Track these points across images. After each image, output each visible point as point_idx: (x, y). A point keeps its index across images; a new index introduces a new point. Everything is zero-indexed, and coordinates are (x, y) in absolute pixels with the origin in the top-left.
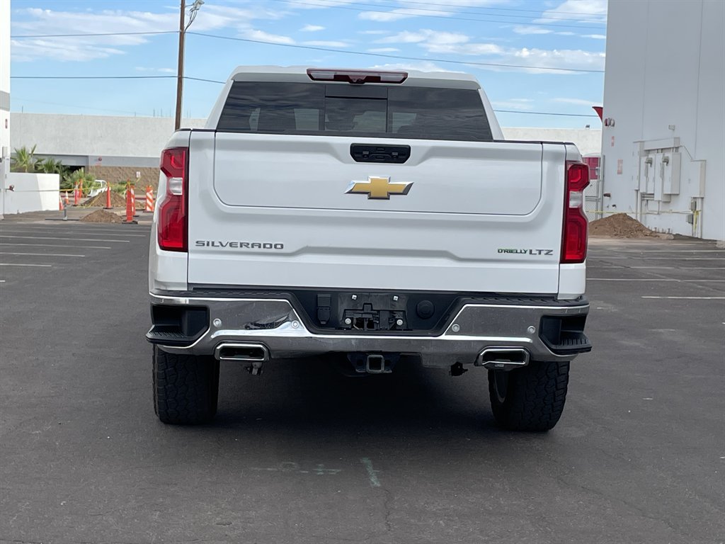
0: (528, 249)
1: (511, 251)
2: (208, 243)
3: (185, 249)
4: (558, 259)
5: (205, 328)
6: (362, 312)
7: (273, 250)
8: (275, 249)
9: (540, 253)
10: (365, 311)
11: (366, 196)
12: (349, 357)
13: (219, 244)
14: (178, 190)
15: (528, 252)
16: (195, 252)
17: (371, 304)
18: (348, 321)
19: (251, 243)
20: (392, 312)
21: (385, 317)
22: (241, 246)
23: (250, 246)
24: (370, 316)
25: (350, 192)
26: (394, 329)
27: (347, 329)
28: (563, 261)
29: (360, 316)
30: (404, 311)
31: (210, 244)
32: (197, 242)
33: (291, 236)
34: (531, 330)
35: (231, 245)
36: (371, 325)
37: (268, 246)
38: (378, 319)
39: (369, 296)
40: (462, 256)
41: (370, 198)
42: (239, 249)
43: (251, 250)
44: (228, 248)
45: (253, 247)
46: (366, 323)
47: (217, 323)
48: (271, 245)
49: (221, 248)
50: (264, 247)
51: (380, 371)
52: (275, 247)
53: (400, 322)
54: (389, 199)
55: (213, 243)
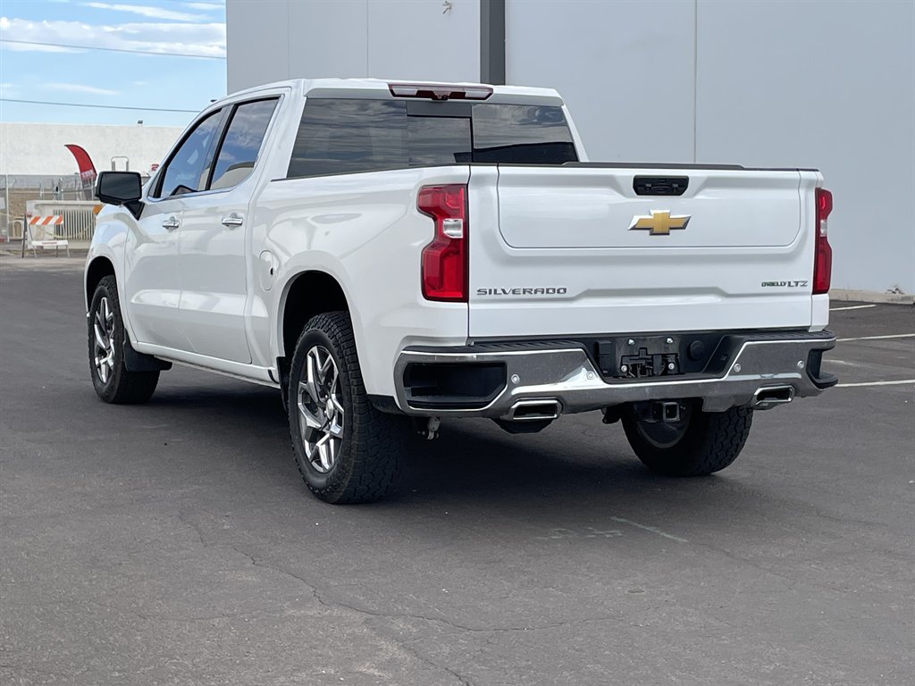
0: (787, 280)
1: (773, 284)
2: (490, 291)
3: (465, 299)
4: (811, 291)
5: (501, 386)
6: (637, 358)
7: (556, 295)
8: (557, 295)
9: (797, 285)
10: (641, 356)
11: (648, 232)
12: (635, 407)
13: (501, 292)
14: (457, 233)
15: (787, 284)
16: (476, 301)
17: (646, 349)
18: (624, 368)
19: (534, 288)
20: (664, 356)
21: (658, 361)
22: (524, 293)
23: (533, 292)
24: (644, 362)
25: (634, 228)
26: (666, 374)
27: (624, 377)
28: (815, 292)
29: (634, 362)
30: (676, 355)
31: (493, 292)
32: (479, 291)
33: (575, 278)
34: (801, 364)
35: (514, 292)
36: (643, 371)
37: (551, 291)
38: (651, 364)
39: (645, 340)
40: (730, 292)
41: (652, 234)
42: (522, 296)
43: (533, 296)
44: (511, 296)
45: (536, 293)
46: (639, 369)
47: (515, 379)
48: (554, 290)
49: (503, 296)
50: (547, 292)
51: (675, 419)
52: (558, 292)
53: (672, 366)
54: (668, 234)
55: (495, 290)
